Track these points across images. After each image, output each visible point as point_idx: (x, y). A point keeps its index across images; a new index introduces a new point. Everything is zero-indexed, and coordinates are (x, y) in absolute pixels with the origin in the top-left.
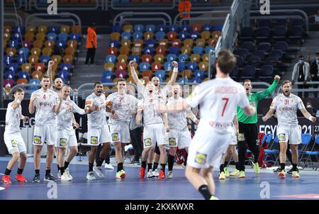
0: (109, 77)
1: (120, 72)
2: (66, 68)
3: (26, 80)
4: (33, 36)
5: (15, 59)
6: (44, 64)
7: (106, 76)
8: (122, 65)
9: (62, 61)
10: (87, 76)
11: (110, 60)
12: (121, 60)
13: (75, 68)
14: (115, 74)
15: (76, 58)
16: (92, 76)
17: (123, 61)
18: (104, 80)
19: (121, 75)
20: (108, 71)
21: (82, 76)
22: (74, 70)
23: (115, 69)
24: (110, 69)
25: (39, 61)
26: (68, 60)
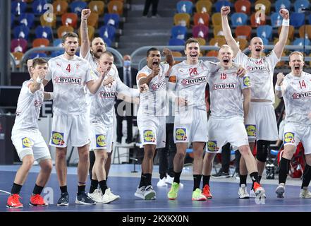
0: (182, 37)
1: (200, 27)
2: (112, 22)
3: (48, 42)
5: (29, 6)
6: (76, 15)
7: (176, 34)
8: (203, 16)
9: (106, 10)
10: (146, 34)
11: (184, 9)
12: (201, 9)
13: (127, 22)
14: (191, 31)
15: (128, 6)
16: (155, 34)
17: (204, 10)
18: (173, 41)
19: (201, 34)
20: (180, 27)
21: (138, 35)
22: (125, 25)
23: (191, 23)
24: (184, 23)
25: (70, 10)
26: (115, 8)
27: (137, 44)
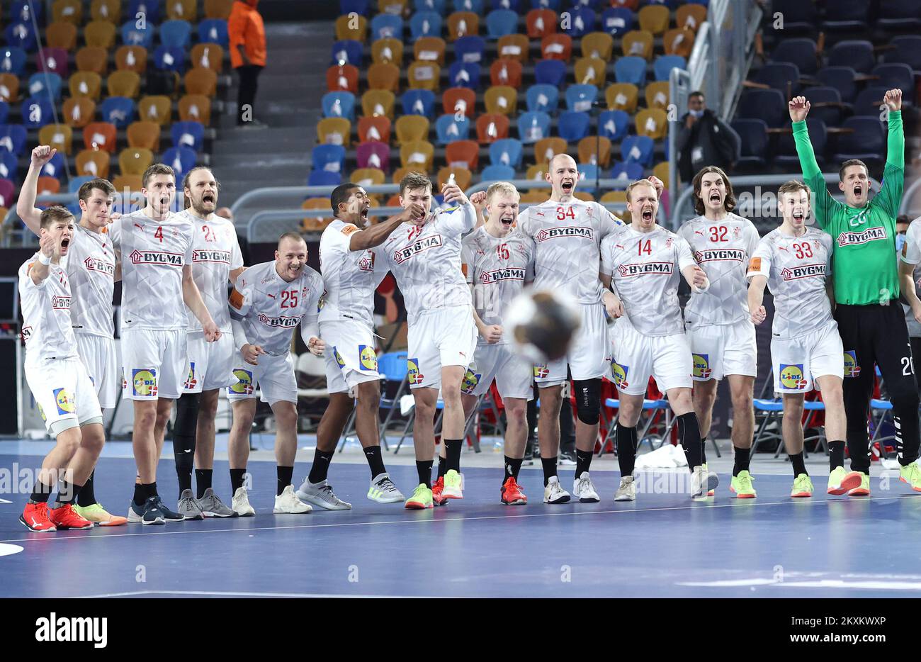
0: (334, 167)
1: (371, 147)
2: (188, 139)
3: (57, 183)
4: (73, 31)
5: (15, 111)
6: (113, 126)
7: (323, 162)
8: (377, 123)
9: (175, 115)
10: (260, 164)
11: (337, 109)
12: (372, 109)
13: (219, 137)
14: (353, 155)
15: (221, 105)
16: (278, 162)
17: (379, 110)
18: (317, 176)
19: (375, 160)
20: (330, 148)
21: (243, 165)
22: (217, 145)
23: (353, 138)
24: (338, 139)
25: (99, 117)
26: (194, 111)
27: (243, 183)
